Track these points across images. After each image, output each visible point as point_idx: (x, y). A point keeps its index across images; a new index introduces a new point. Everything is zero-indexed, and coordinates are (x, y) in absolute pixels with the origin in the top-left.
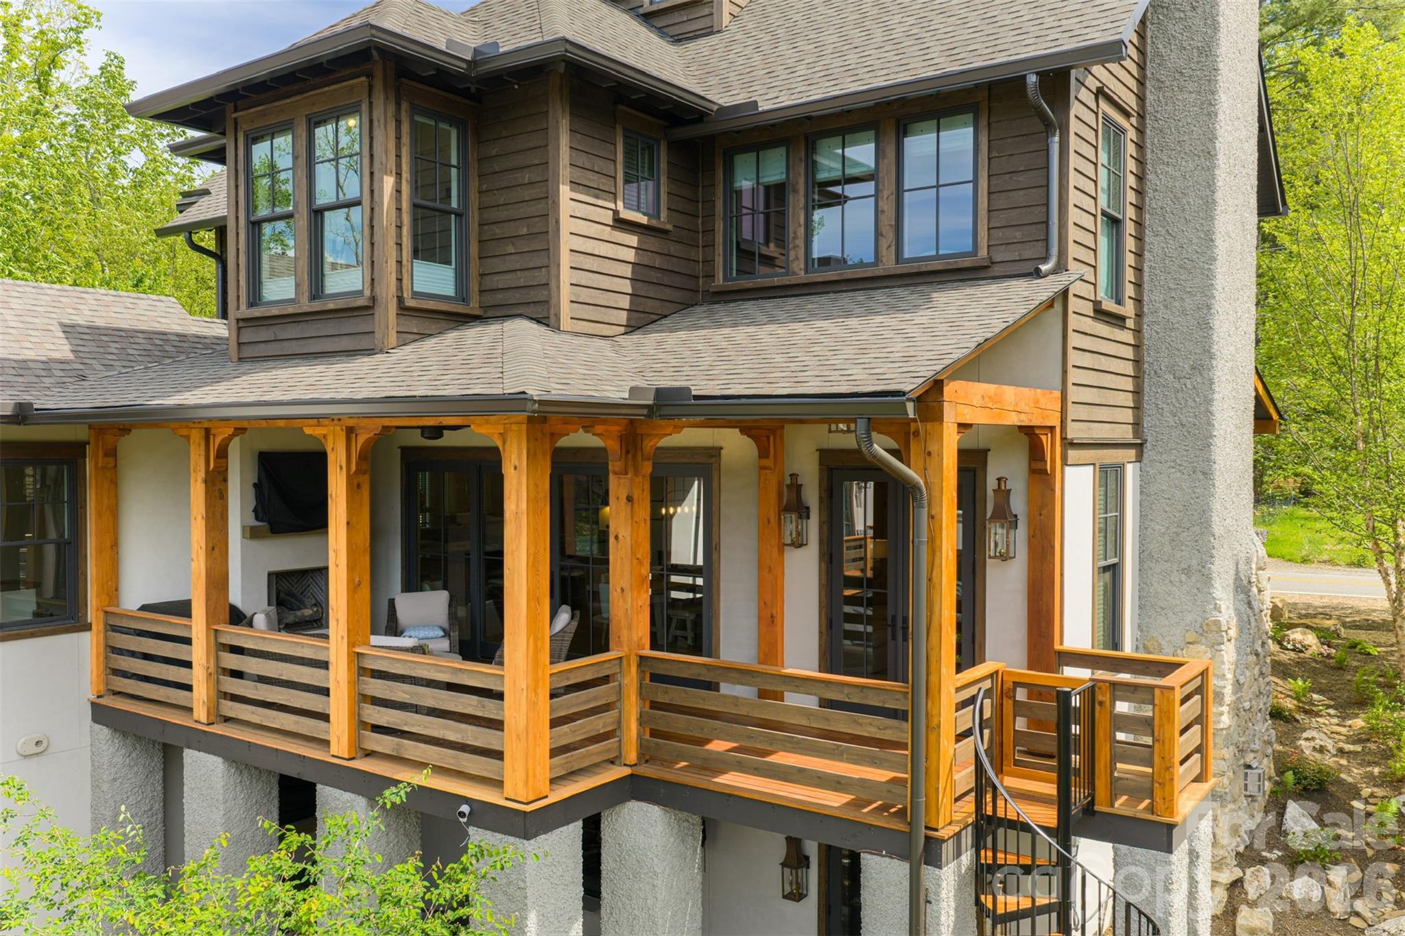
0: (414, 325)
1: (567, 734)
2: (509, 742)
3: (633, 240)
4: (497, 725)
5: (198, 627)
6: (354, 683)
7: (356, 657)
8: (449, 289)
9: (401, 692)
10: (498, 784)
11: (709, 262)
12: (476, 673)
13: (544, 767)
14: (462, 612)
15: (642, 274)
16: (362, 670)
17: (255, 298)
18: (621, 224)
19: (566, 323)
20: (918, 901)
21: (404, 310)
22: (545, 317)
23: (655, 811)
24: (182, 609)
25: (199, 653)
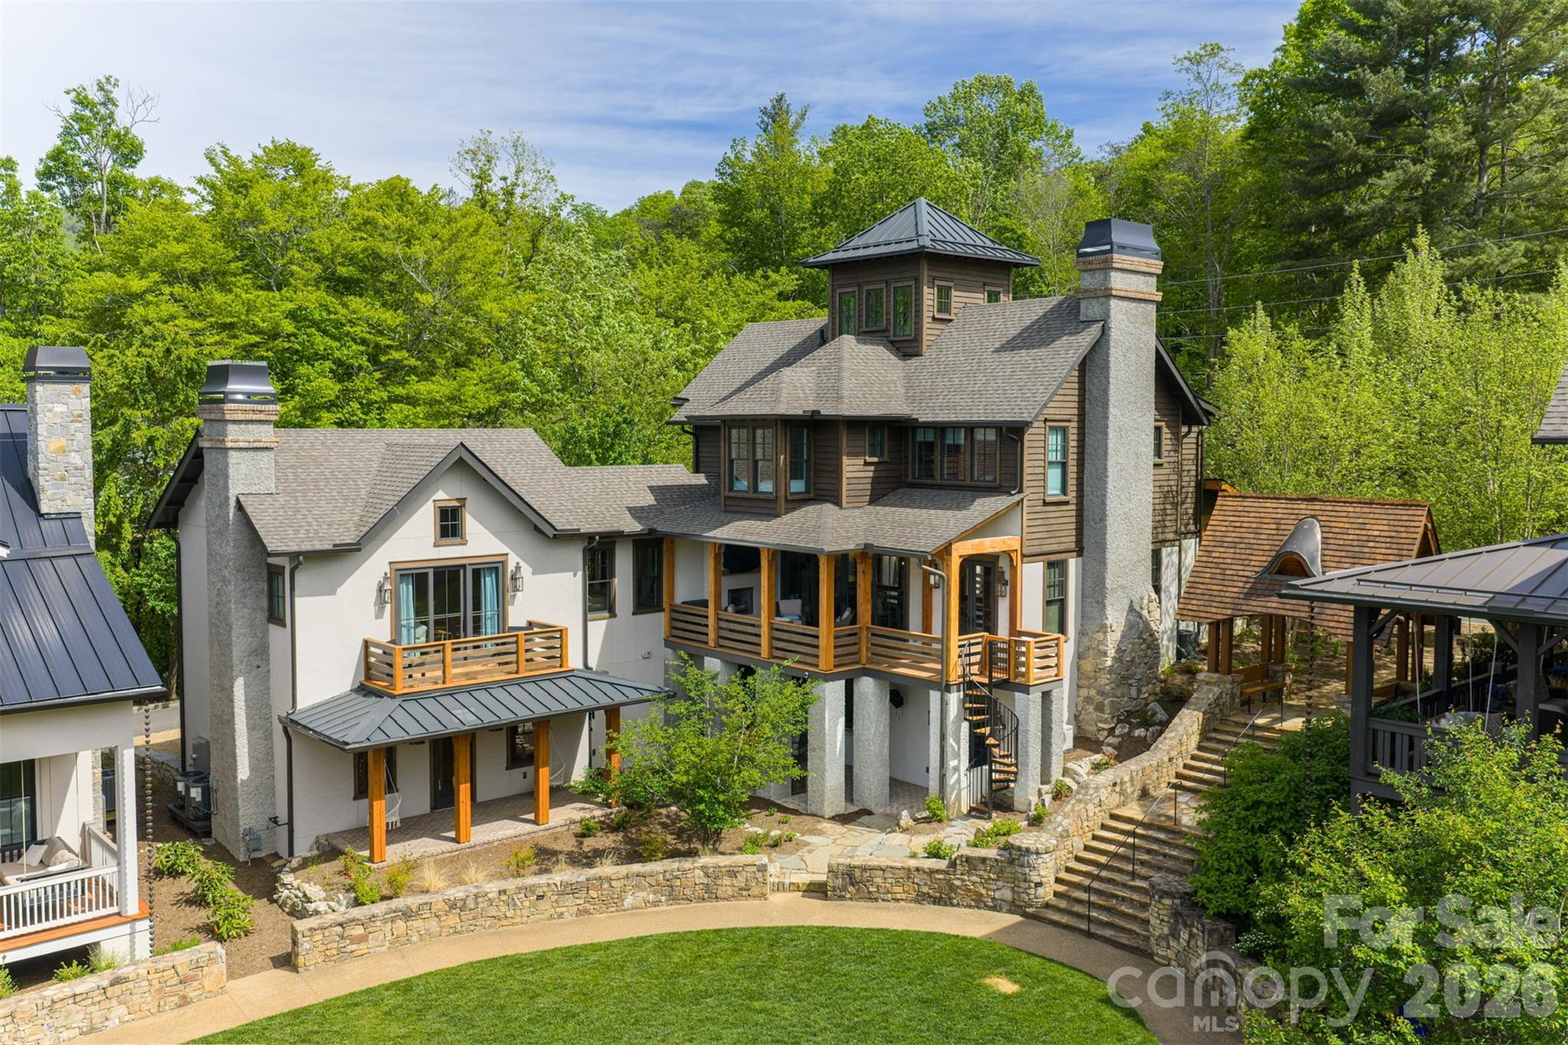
0: (790, 506)
1: (840, 651)
2: (822, 653)
3: (872, 468)
4: (817, 647)
5: (711, 611)
6: (770, 633)
7: (770, 624)
8: (803, 490)
9: (786, 636)
10: (817, 666)
11: (906, 470)
12: (810, 630)
13: (832, 661)
14: (807, 609)
15: (875, 480)
16: (772, 628)
17: (731, 489)
18: (866, 464)
19: (844, 505)
20: (944, 704)
21: (786, 500)
22: (838, 502)
23: (870, 680)
24: (704, 603)
25: (711, 621)
